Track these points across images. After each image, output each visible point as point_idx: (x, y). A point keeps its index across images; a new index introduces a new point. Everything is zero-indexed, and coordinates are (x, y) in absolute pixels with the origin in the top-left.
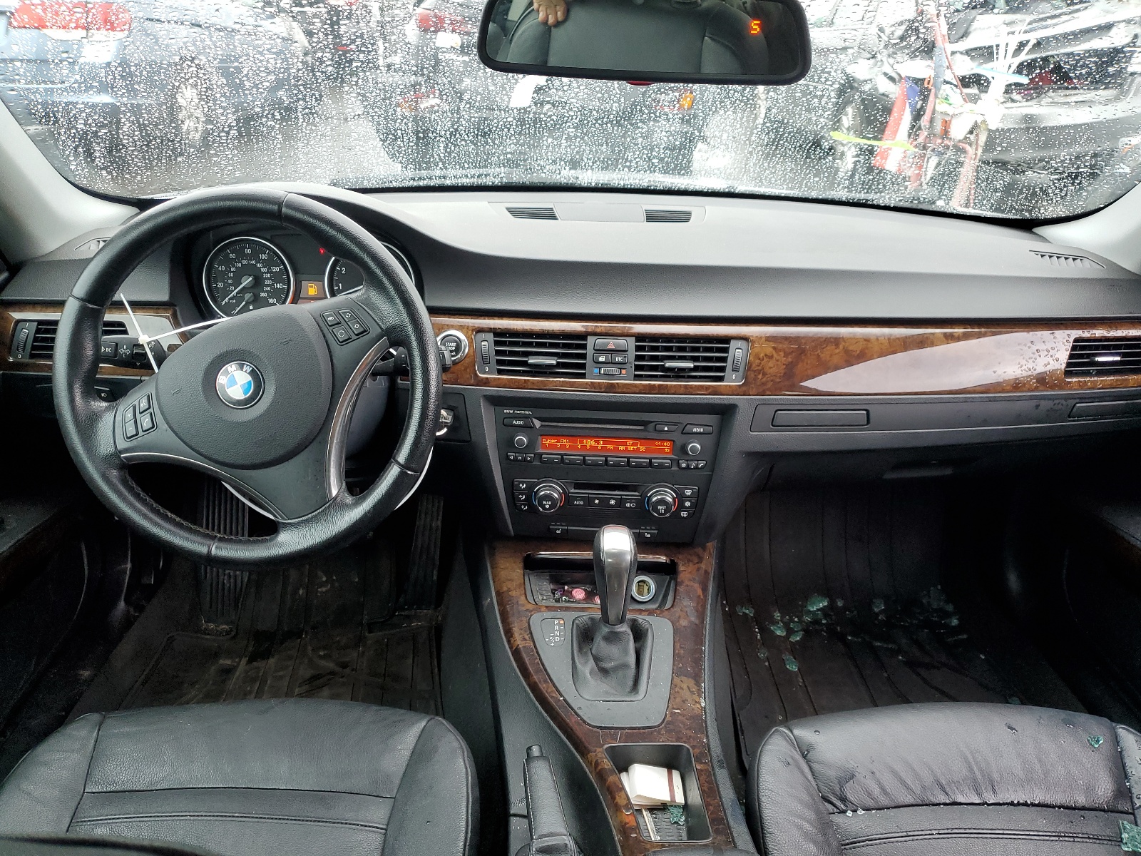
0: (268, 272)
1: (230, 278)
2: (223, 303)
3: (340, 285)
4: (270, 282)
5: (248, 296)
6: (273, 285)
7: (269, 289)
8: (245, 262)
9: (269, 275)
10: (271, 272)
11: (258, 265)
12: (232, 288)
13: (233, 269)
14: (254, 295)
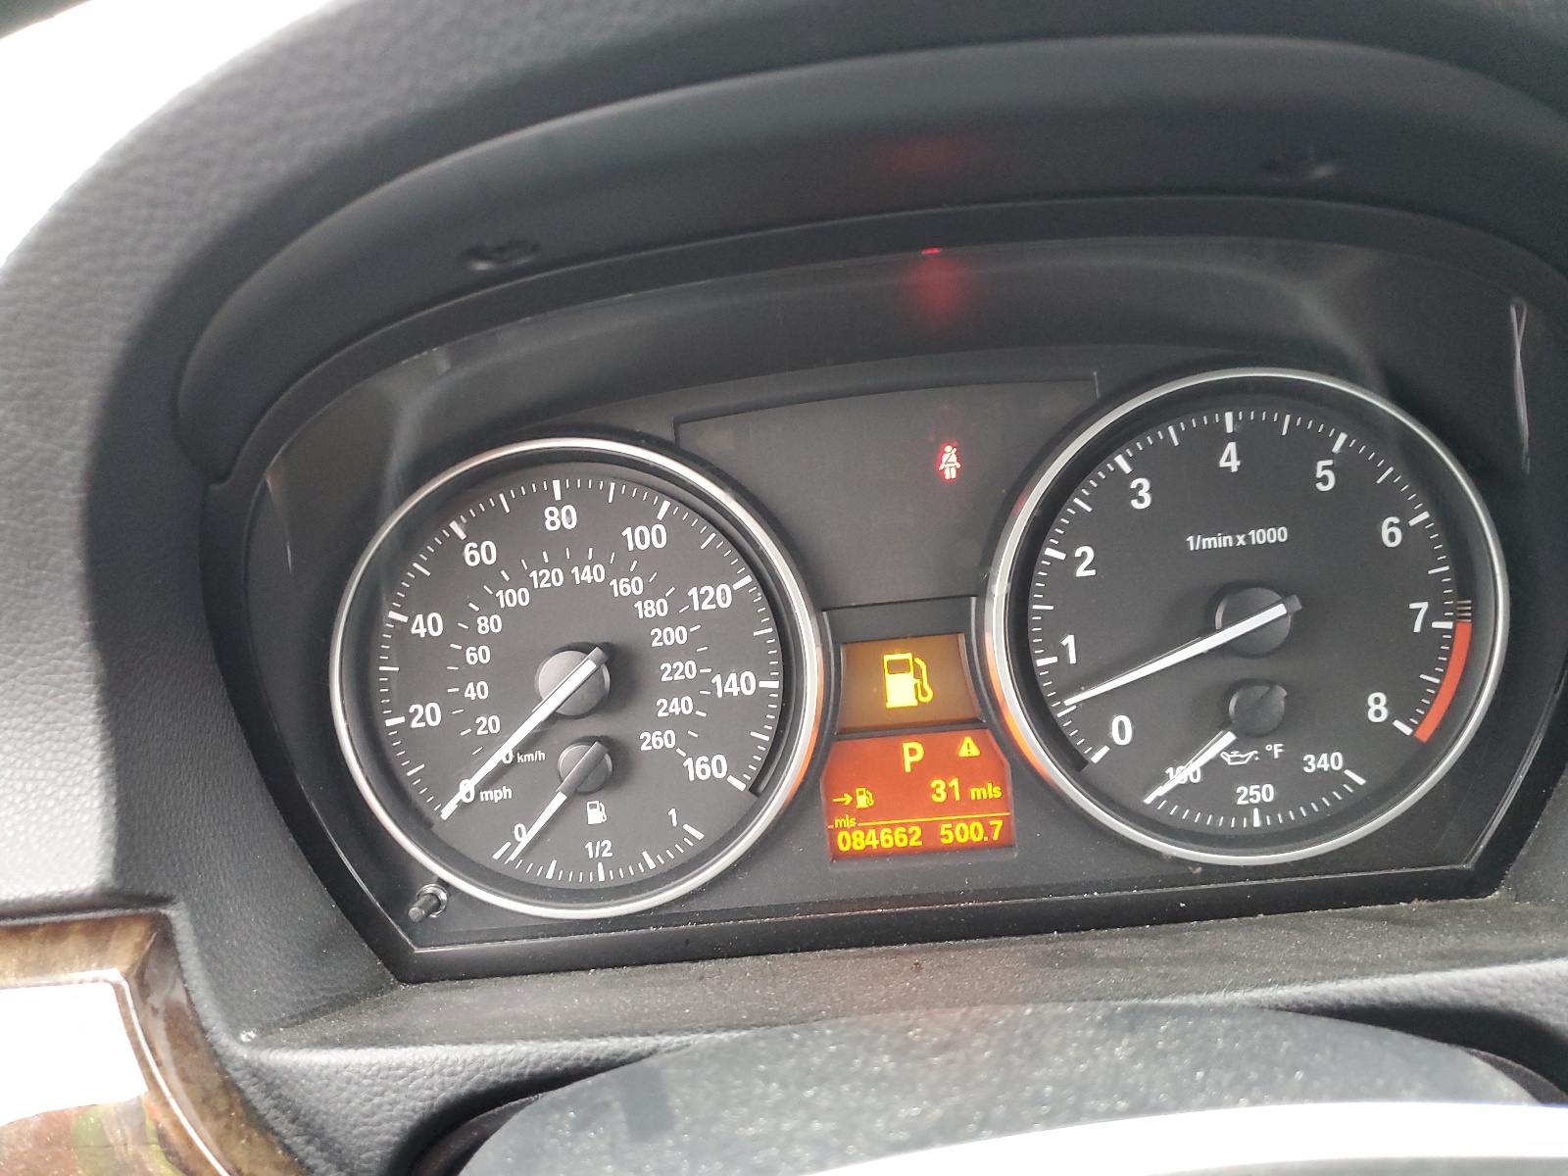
0: (672, 620)
1: (477, 673)
2: (447, 811)
3: (1069, 641)
4: (687, 670)
5: (573, 758)
6: (704, 681)
7: (683, 705)
8: (551, 578)
9: (677, 635)
10: (690, 617)
11: (623, 587)
12: (489, 724)
13: (488, 624)
14: (611, 745)
